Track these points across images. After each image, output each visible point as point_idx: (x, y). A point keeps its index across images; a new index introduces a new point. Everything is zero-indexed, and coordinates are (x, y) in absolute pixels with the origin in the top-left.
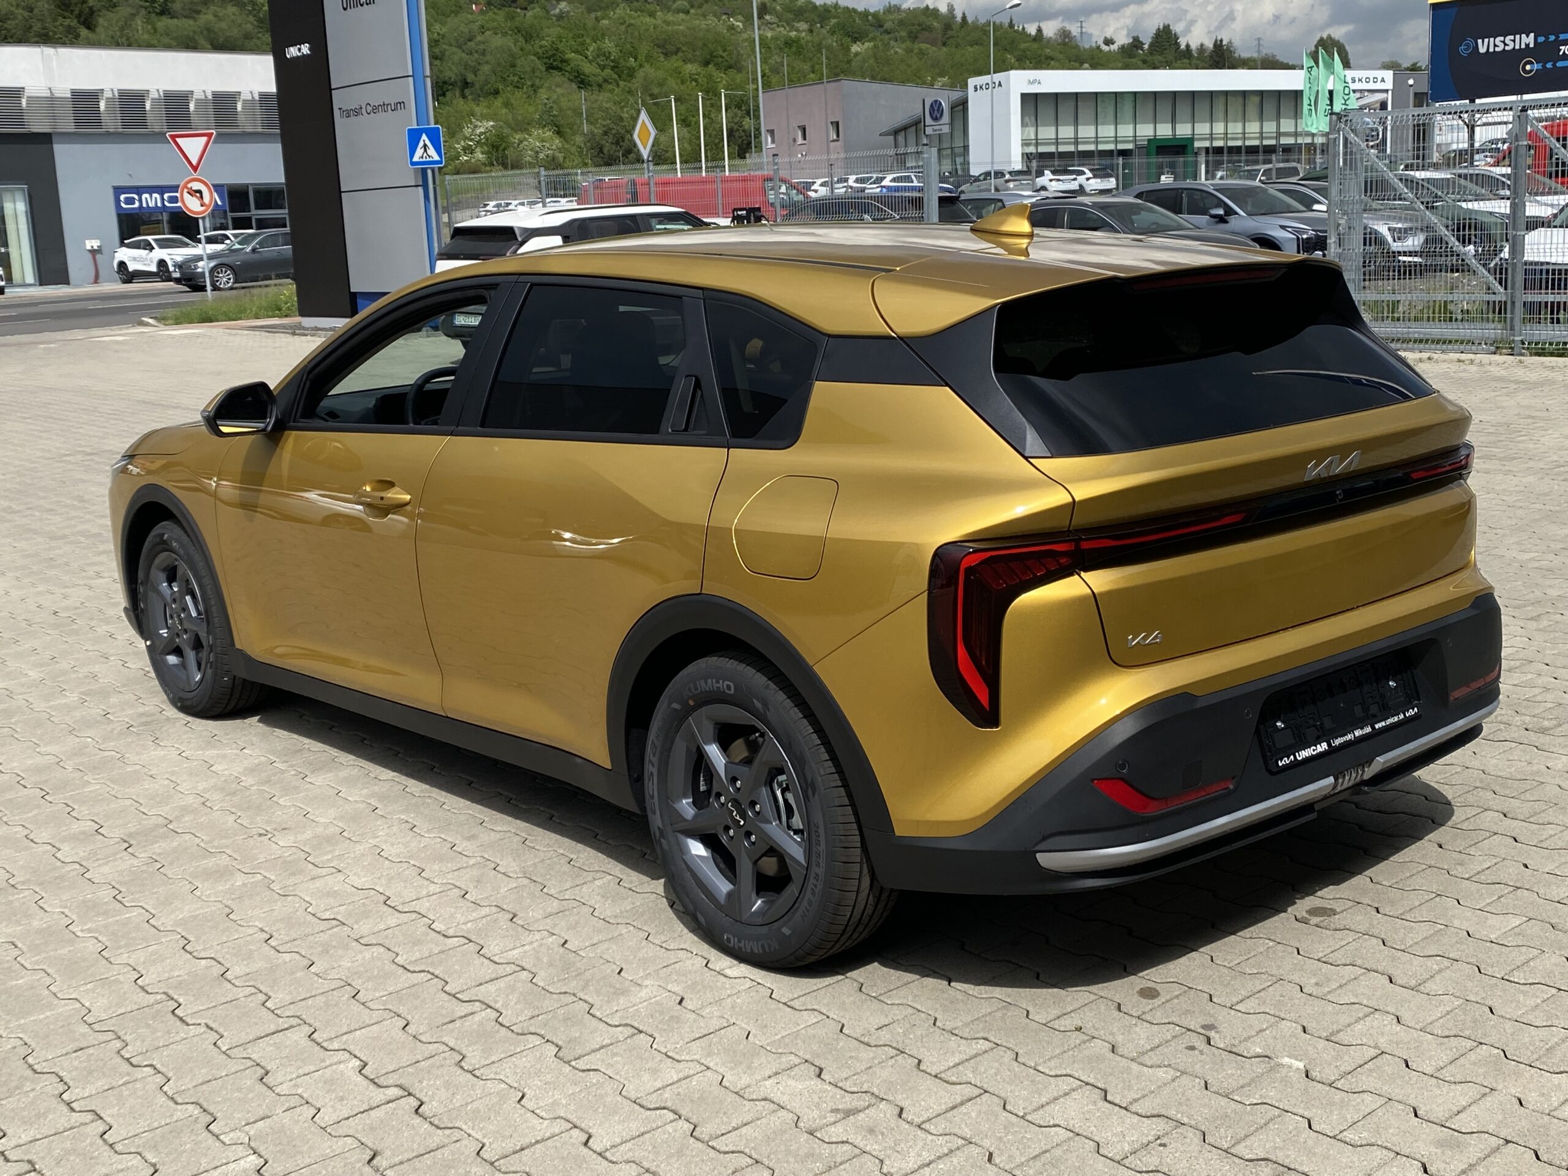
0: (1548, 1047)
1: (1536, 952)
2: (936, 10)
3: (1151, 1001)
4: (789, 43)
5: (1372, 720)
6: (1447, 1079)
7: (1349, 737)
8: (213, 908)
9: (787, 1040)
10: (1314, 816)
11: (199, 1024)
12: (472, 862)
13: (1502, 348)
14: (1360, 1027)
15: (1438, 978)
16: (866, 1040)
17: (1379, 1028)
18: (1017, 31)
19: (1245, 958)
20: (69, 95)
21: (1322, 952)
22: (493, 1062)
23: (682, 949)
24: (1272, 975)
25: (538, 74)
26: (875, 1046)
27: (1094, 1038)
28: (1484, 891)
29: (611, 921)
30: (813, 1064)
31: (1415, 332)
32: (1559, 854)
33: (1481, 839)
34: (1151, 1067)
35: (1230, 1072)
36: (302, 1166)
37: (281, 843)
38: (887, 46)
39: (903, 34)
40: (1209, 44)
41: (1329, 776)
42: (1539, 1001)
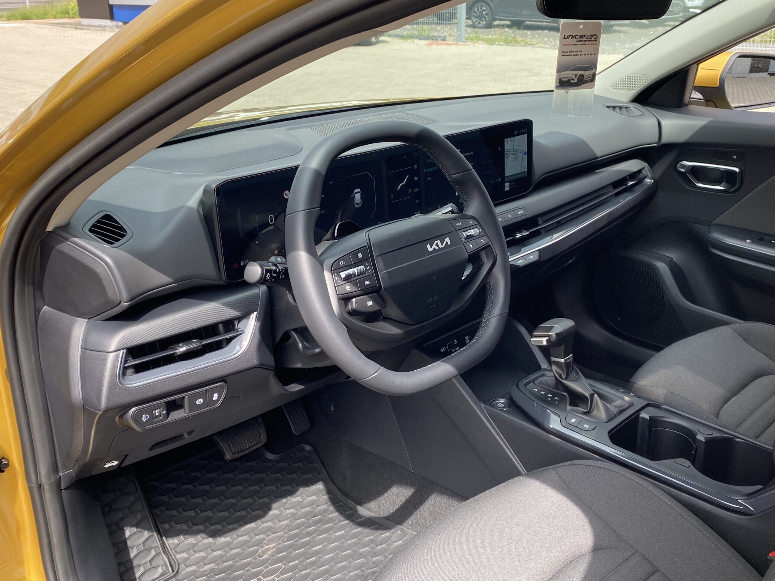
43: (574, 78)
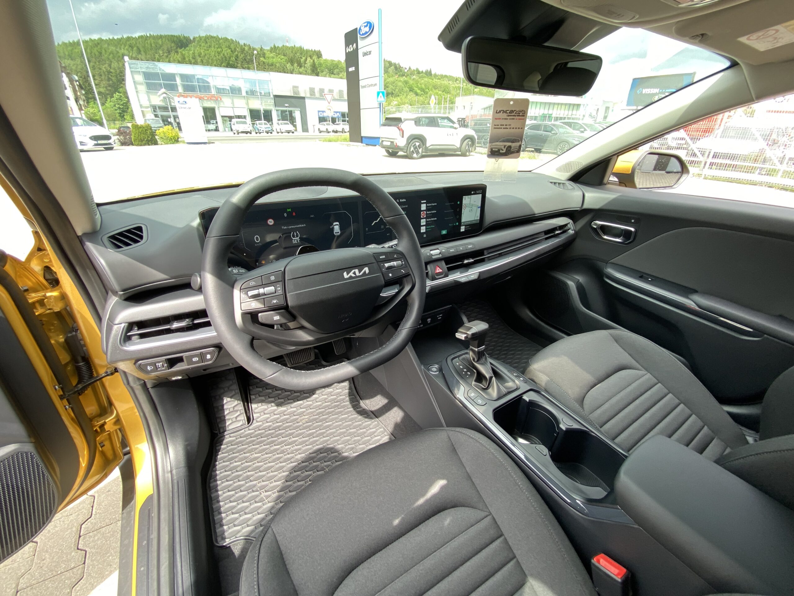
20: (309, 89)
43: (503, 148)
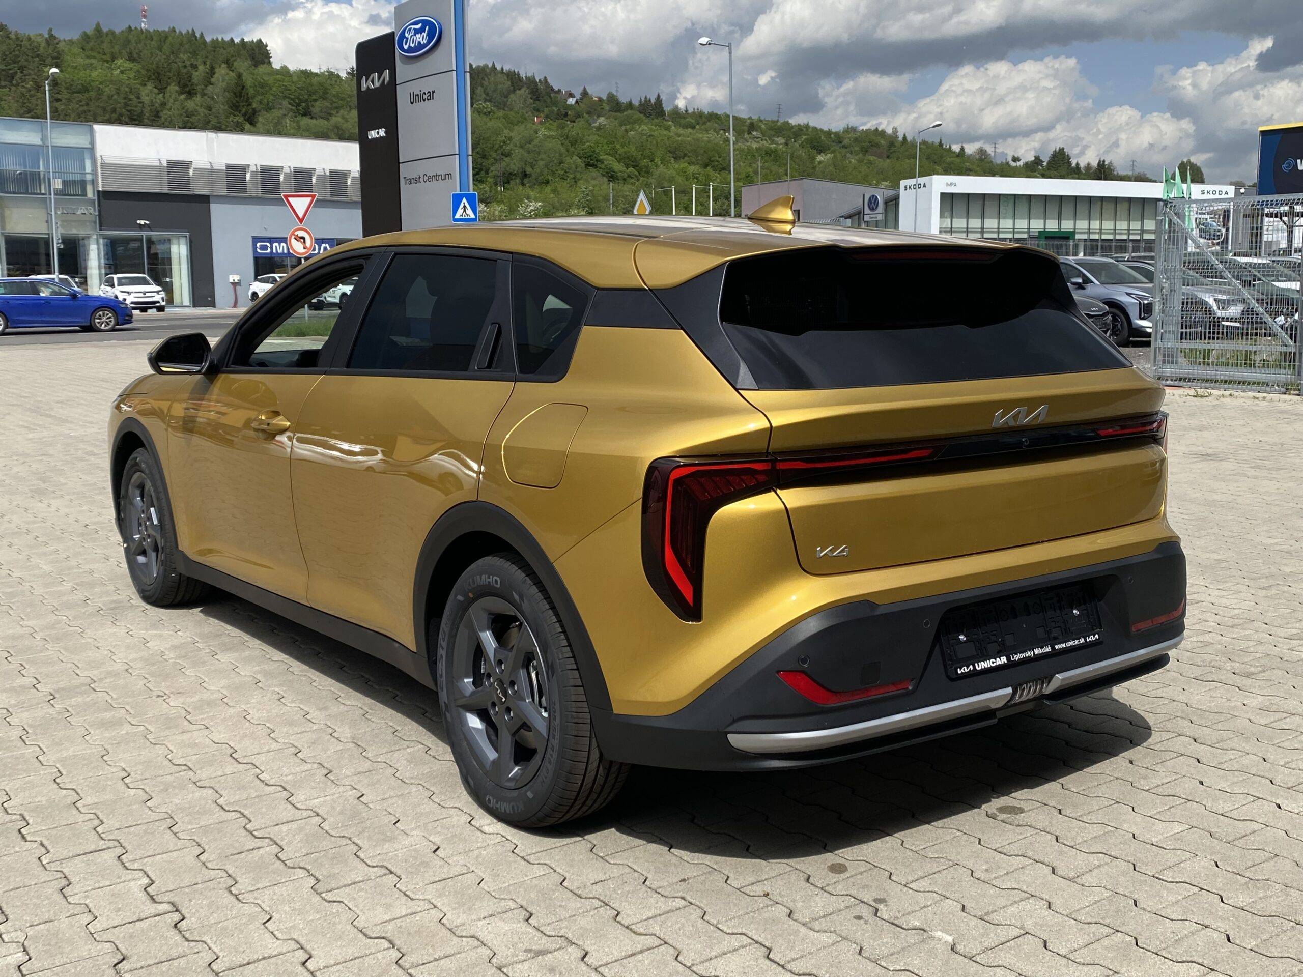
0: (1177, 938)
1: (1188, 855)
2: (883, 132)
3: (837, 875)
4: (769, 153)
5: (1053, 642)
6: (1077, 960)
7: (1029, 654)
8: (94, 750)
9: (511, 888)
10: (995, 721)
11: (36, 841)
12: (315, 727)
13: (1291, 389)
14: (1013, 909)
15: (1095, 872)
16: (579, 892)
17: (1029, 911)
18: (945, 149)
19: (932, 844)
20: (224, 168)
21: (1000, 843)
22: (258, 889)
23: (456, 808)
24: (950, 860)
25: (579, 169)
26: (586, 898)
27: (777, 903)
28: (1158, 801)
29: (407, 781)
30: (526, 910)
31: (1221, 375)
32: (1234, 775)
33: (1169, 758)
34: (818, 931)
35: (885, 940)
36: (58, 964)
37: (172, 704)
38: (844, 157)
39: (857, 149)
40: (1095, 164)
41: (1008, 687)
42: (1180, 898)
